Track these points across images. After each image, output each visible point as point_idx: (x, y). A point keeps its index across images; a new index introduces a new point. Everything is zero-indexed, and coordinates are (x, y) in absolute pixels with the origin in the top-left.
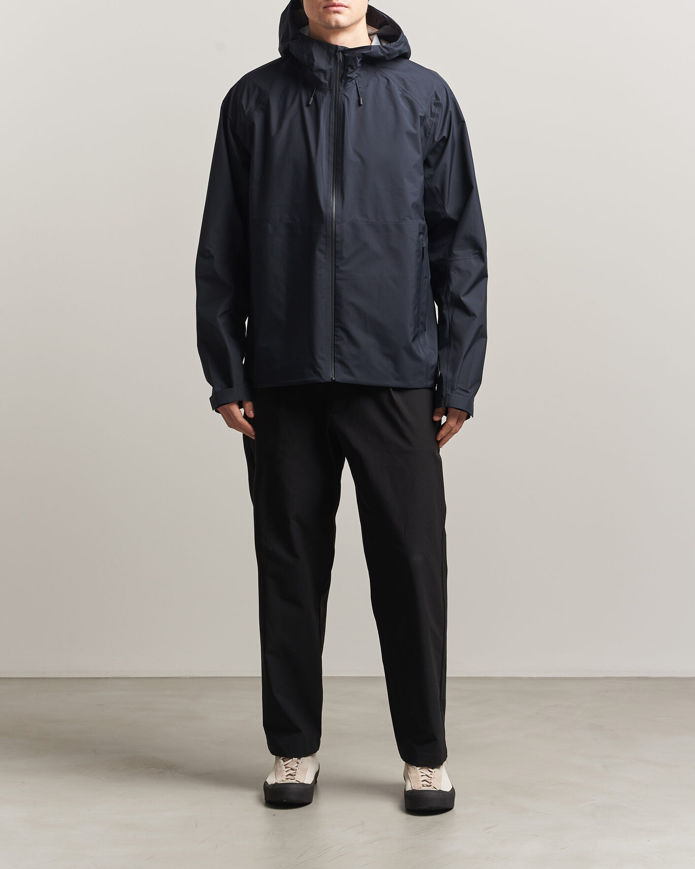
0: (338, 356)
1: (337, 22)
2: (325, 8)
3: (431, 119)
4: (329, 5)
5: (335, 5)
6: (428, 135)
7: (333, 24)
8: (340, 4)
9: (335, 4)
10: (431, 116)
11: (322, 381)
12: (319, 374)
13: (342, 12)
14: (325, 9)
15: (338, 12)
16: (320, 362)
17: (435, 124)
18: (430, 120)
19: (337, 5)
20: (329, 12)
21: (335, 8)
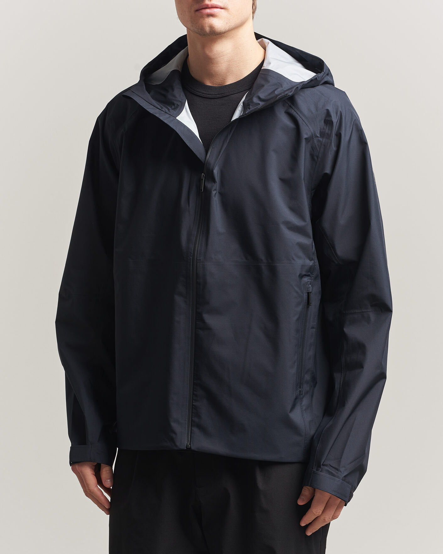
0: (196, 419)
1: (211, 27)
2: (197, 10)
3: (321, 139)
4: (201, 8)
5: (207, 7)
6: (316, 158)
7: (207, 29)
8: (215, 6)
9: (207, 5)
10: (320, 135)
11: (176, 448)
12: (172, 440)
13: (217, 14)
14: (197, 13)
15: (212, 15)
16: (174, 425)
17: (324, 145)
18: (319, 141)
19: (210, 6)
20: (202, 17)
21: (208, 11)
